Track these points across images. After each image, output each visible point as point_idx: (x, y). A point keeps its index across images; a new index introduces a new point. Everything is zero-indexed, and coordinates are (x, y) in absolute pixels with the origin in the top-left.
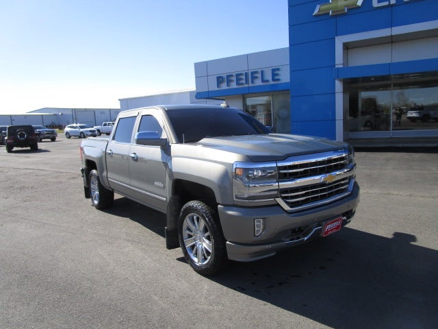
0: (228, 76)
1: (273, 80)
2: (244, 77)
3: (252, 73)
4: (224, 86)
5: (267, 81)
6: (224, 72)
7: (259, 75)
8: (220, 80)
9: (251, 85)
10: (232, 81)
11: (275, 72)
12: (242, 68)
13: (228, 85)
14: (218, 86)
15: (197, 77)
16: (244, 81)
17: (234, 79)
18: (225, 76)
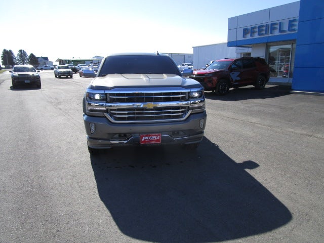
0: (253, 28)
1: (289, 30)
2: (264, 28)
3: (272, 25)
4: (249, 37)
5: (284, 31)
6: (248, 25)
7: (278, 26)
8: (246, 31)
9: (270, 35)
10: (255, 32)
11: (291, 23)
12: (264, 21)
13: (251, 36)
14: (244, 37)
15: (229, 30)
16: (264, 32)
17: (257, 30)
18: (249, 28)
